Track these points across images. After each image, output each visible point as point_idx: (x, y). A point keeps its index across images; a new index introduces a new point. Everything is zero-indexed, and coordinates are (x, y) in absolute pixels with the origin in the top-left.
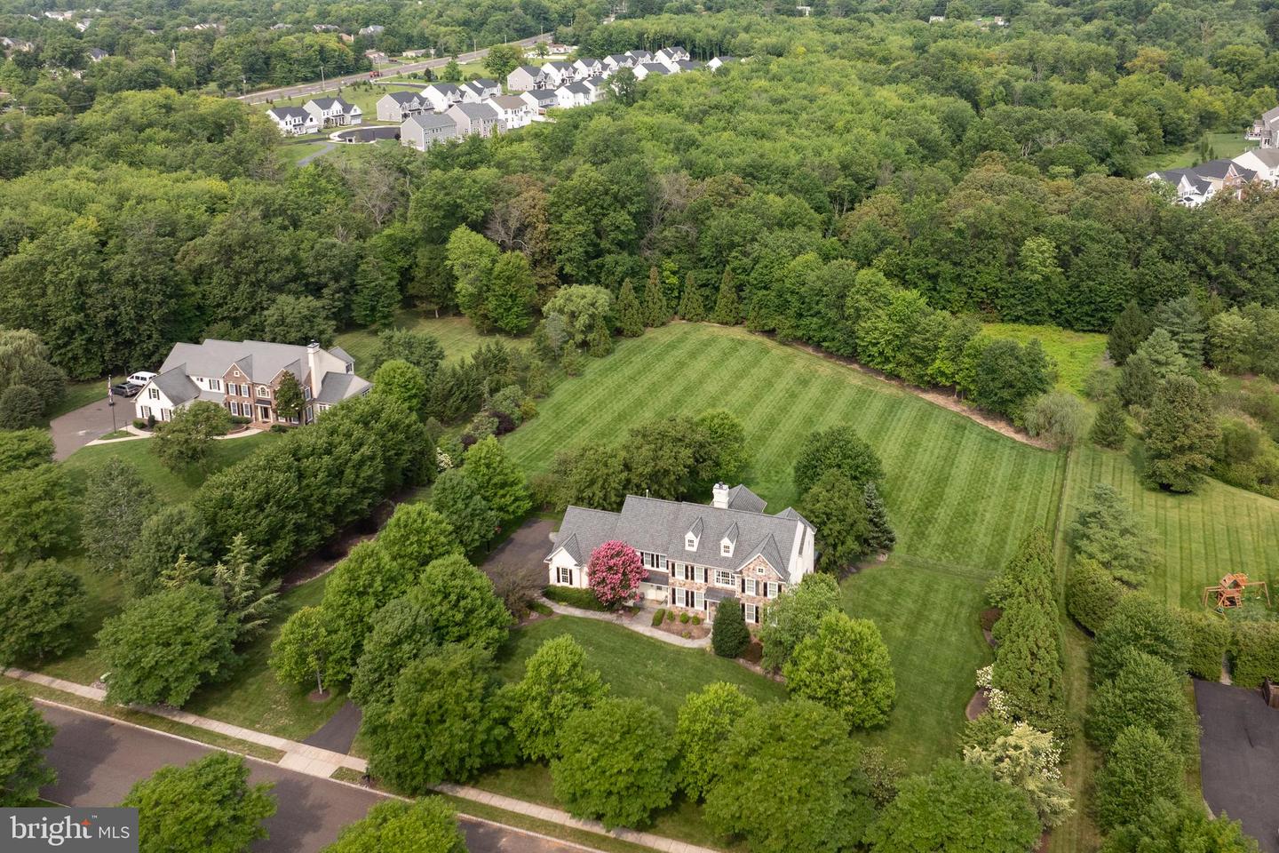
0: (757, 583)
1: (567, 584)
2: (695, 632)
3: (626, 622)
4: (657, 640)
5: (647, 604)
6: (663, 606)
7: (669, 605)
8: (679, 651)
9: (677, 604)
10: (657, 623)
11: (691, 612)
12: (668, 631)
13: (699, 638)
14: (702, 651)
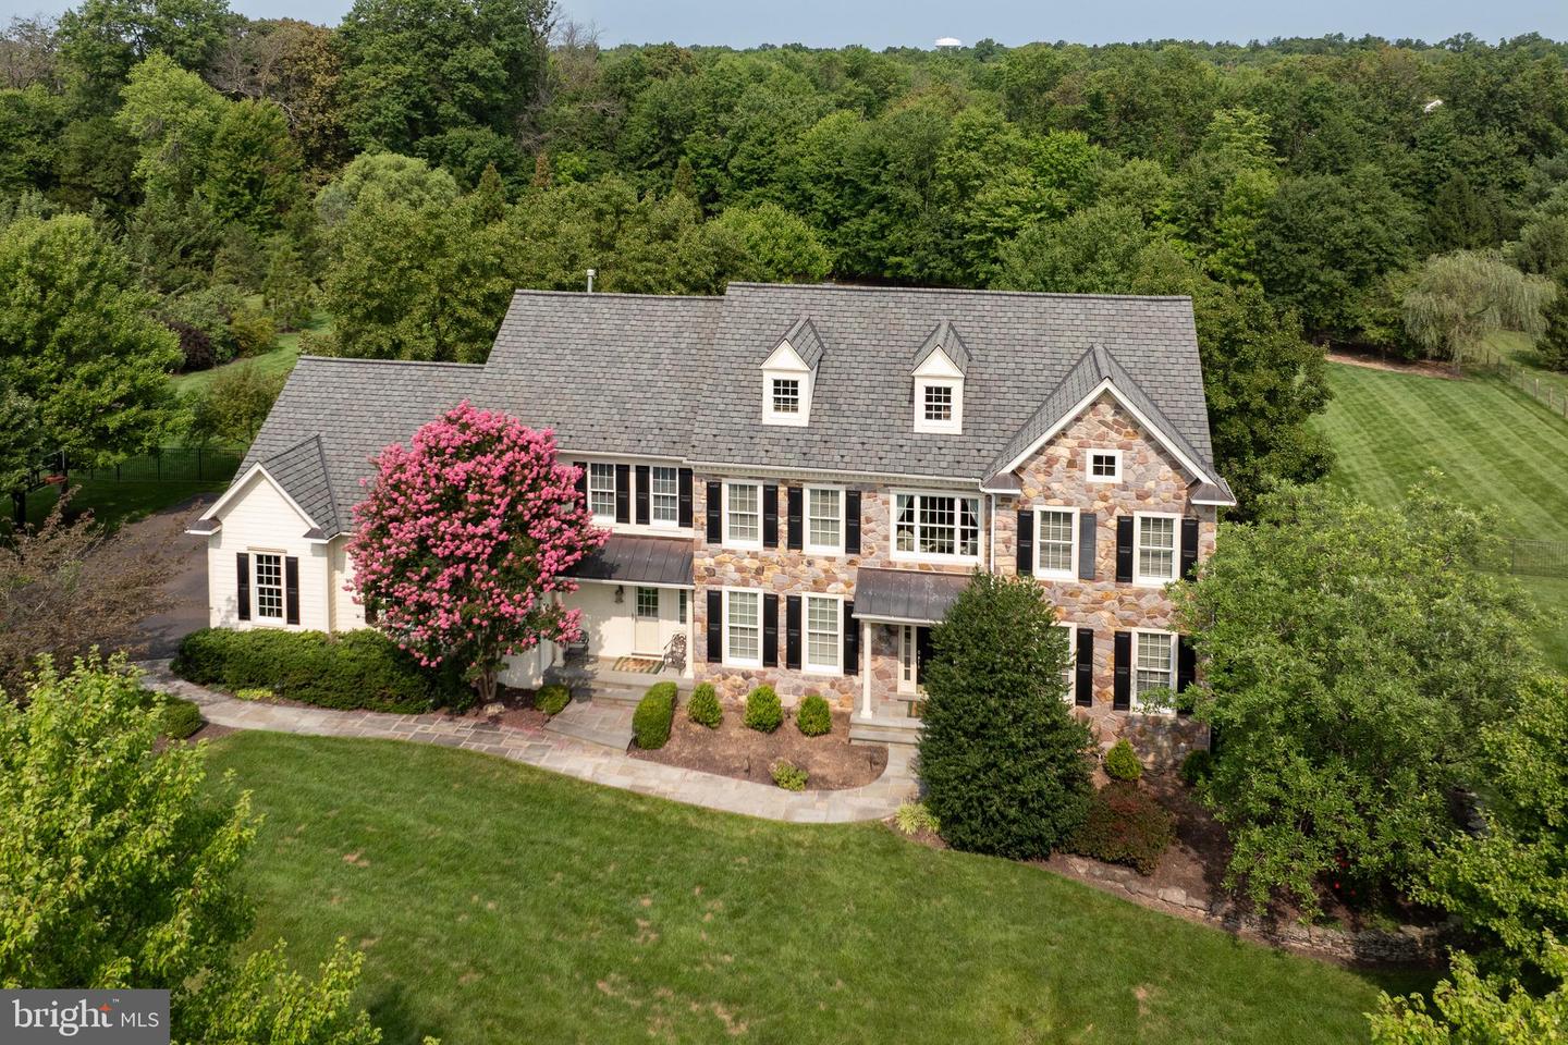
0: (1089, 523)
1: (279, 623)
2: (823, 761)
3: (518, 744)
4: (662, 804)
5: (601, 672)
6: (668, 676)
7: (694, 670)
8: (776, 842)
9: (729, 661)
10: (650, 736)
11: (788, 690)
12: (707, 764)
13: (847, 783)
14: (880, 839)
